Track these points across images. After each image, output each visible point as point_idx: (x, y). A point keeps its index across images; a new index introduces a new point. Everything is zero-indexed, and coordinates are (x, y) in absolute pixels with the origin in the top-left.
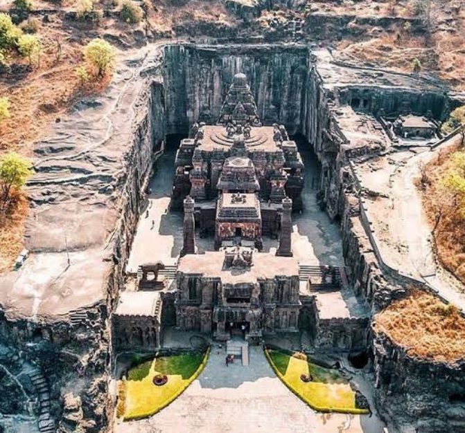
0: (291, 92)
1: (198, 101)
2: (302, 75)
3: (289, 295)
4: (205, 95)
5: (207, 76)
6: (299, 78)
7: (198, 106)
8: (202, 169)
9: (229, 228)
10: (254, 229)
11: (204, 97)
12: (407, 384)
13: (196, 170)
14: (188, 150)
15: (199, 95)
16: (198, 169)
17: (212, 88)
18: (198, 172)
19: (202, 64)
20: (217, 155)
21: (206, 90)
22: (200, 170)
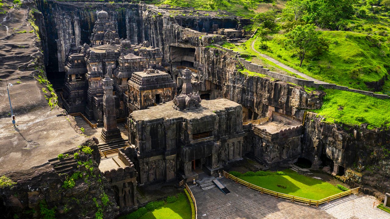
0: (131, 36)
1: (63, 45)
2: (136, 24)
3: (235, 125)
4: (69, 39)
5: (69, 24)
6: (134, 26)
7: (64, 49)
8: (98, 69)
9: (150, 96)
10: (170, 94)
11: (68, 42)
12: (377, 153)
13: (93, 70)
14: (78, 61)
15: (64, 39)
16: (94, 69)
17: (74, 34)
18: (95, 72)
19: (64, 15)
20: (109, 55)
21: (69, 36)
22: (96, 70)
